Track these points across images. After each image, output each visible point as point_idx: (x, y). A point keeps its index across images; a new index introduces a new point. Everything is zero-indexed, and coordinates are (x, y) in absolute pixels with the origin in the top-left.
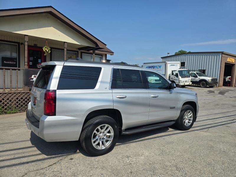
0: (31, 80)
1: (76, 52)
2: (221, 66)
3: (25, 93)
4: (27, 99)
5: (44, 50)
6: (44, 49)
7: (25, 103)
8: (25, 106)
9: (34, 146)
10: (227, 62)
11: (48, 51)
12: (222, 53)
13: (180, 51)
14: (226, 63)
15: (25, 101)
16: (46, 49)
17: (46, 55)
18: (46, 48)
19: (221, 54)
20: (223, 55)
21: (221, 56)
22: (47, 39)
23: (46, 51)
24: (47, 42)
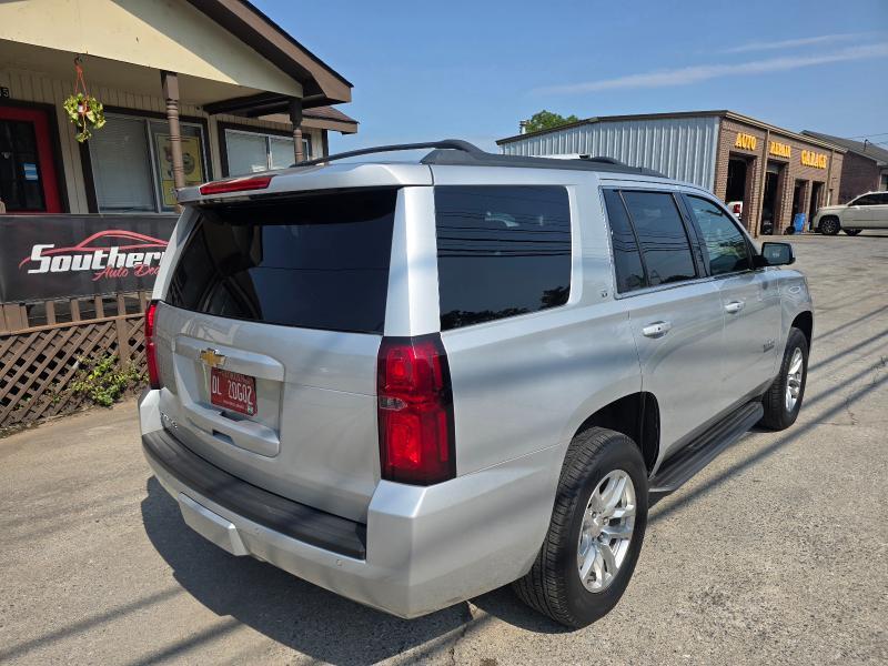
0: (30, 272)
1: (200, 126)
2: (717, 165)
3: (12, 340)
4: (26, 366)
5: (75, 116)
6: (73, 109)
7: (20, 385)
8: (22, 402)
9: (228, 617)
10: (734, 150)
11: (92, 118)
12: (723, 116)
13: (539, 115)
14: (732, 154)
15: (17, 376)
16: (81, 109)
17: (86, 141)
18: (80, 103)
19: (717, 119)
20: (725, 123)
21: (717, 126)
22: (78, 58)
23: (86, 117)
24: (80, 71)
